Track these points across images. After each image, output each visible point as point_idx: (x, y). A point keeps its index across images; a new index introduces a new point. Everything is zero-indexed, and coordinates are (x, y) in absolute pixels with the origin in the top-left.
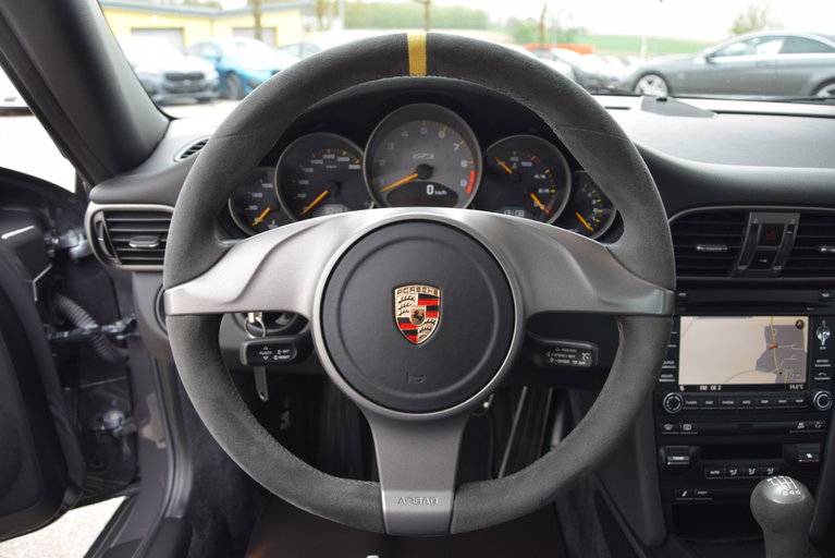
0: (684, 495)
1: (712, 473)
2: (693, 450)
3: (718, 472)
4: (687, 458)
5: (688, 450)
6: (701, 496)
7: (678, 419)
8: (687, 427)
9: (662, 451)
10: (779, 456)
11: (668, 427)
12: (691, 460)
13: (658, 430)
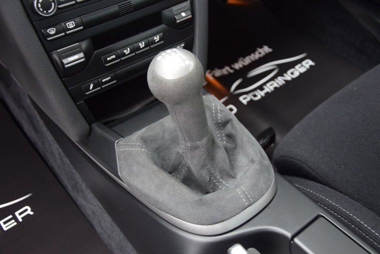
0: (91, 88)
1: (108, 59)
2: (84, 45)
3: (114, 57)
4: (82, 55)
5: (80, 46)
6: (106, 82)
7: (57, 19)
8: (71, 25)
9: (55, 57)
10: (160, 23)
11: (52, 31)
12: (86, 56)
13: (43, 38)
